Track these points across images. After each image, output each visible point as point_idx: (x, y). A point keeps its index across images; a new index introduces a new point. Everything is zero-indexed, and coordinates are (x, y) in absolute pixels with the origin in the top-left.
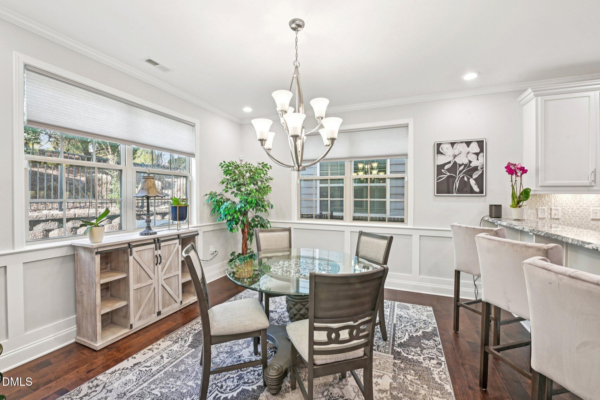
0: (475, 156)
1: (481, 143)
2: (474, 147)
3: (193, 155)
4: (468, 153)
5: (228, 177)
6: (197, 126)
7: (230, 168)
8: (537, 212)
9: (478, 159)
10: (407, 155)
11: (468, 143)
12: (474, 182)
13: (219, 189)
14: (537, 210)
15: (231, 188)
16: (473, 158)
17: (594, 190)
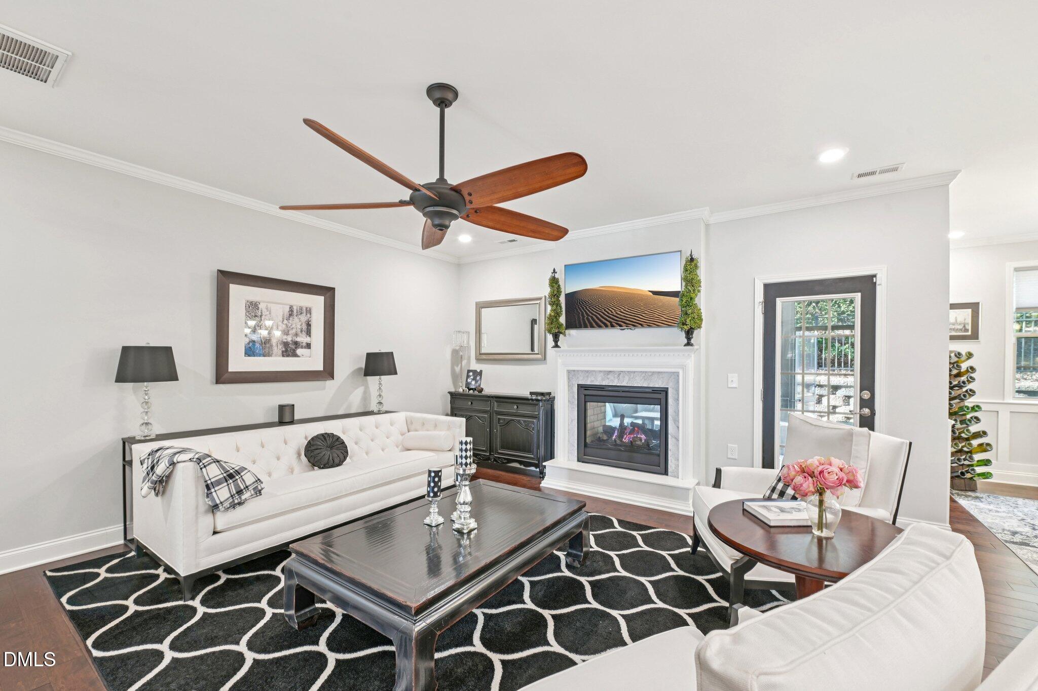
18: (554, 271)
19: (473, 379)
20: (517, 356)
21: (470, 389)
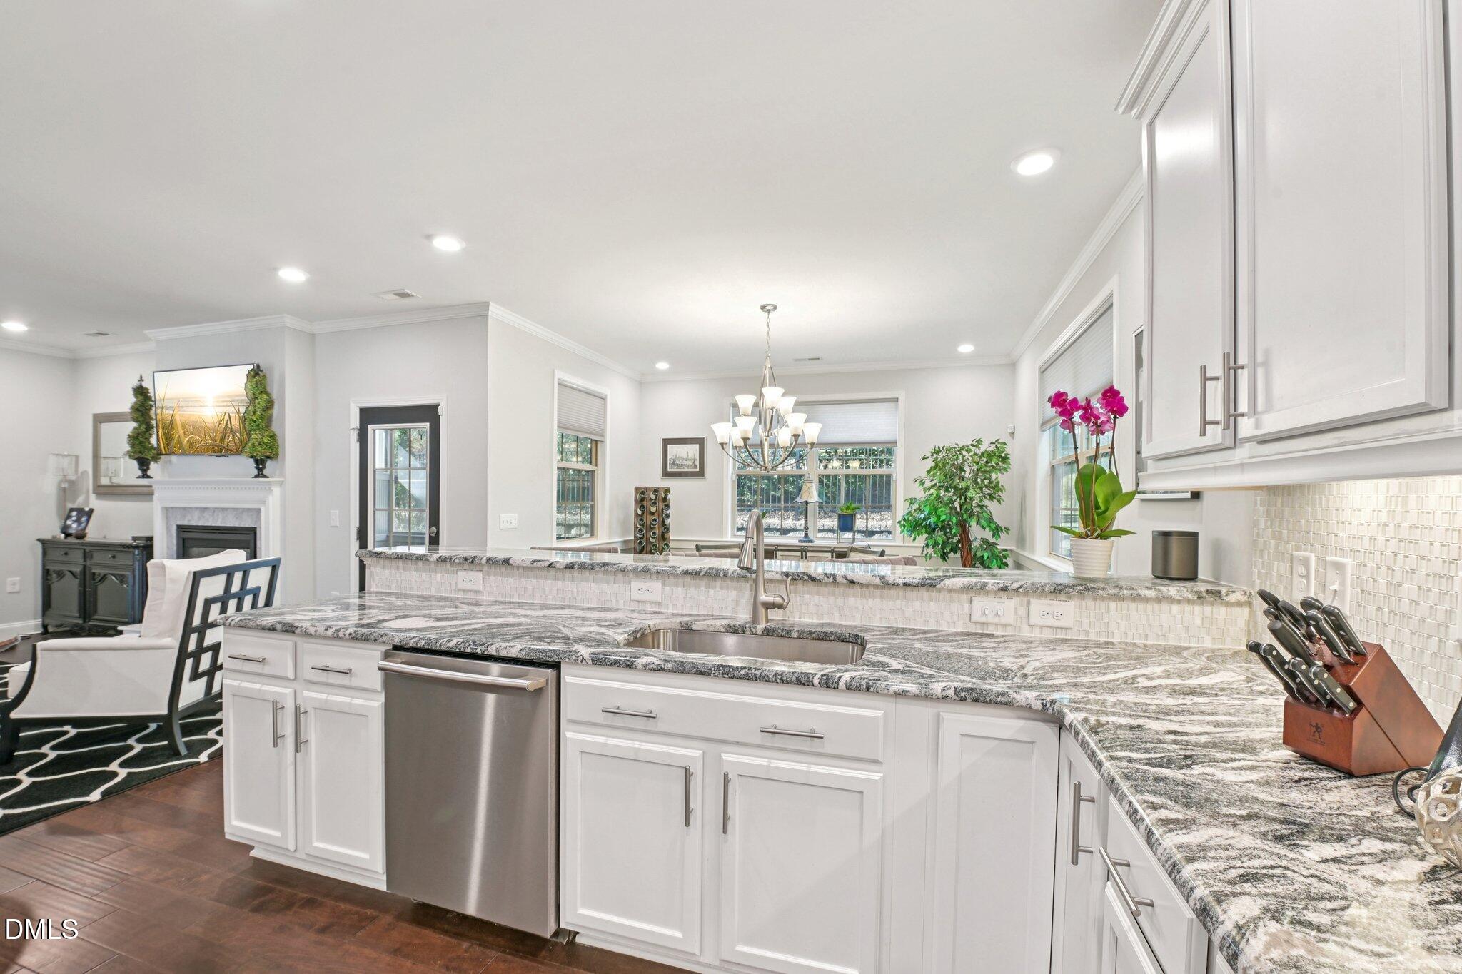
18: (141, 380)
19: (75, 521)
20: (136, 488)
21: (67, 535)
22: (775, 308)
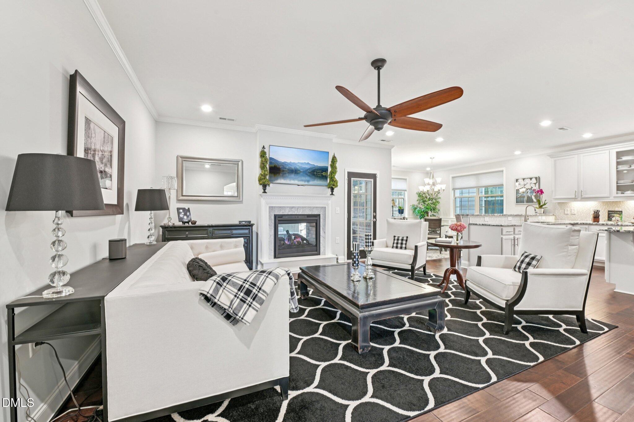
0: (534, 185)
1: (536, 178)
2: (534, 181)
3: (406, 191)
4: (531, 183)
5: (420, 198)
6: (408, 180)
7: (421, 194)
8: (564, 211)
9: (535, 186)
10: (503, 185)
11: (531, 179)
12: (534, 197)
13: (416, 203)
14: (564, 210)
15: (421, 203)
16: (533, 185)
17: (578, 200)
18: (264, 147)
19: (184, 215)
21: (184, 223)
22: (434, 158)
